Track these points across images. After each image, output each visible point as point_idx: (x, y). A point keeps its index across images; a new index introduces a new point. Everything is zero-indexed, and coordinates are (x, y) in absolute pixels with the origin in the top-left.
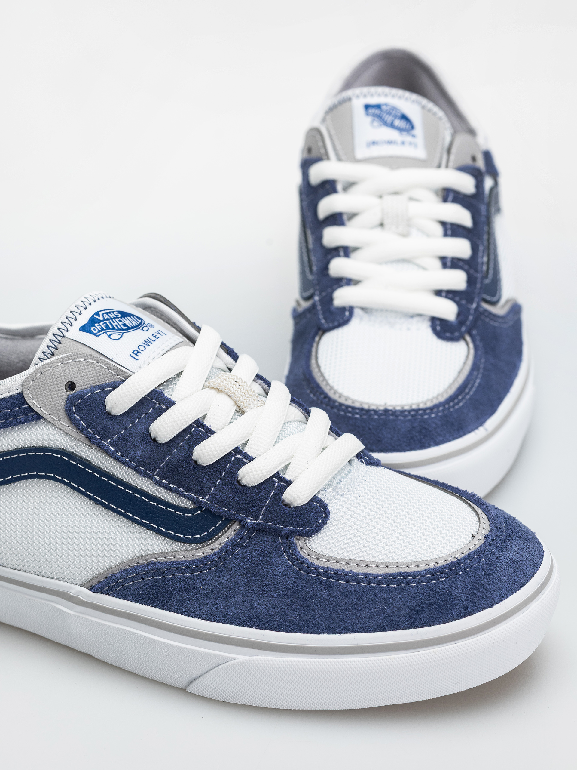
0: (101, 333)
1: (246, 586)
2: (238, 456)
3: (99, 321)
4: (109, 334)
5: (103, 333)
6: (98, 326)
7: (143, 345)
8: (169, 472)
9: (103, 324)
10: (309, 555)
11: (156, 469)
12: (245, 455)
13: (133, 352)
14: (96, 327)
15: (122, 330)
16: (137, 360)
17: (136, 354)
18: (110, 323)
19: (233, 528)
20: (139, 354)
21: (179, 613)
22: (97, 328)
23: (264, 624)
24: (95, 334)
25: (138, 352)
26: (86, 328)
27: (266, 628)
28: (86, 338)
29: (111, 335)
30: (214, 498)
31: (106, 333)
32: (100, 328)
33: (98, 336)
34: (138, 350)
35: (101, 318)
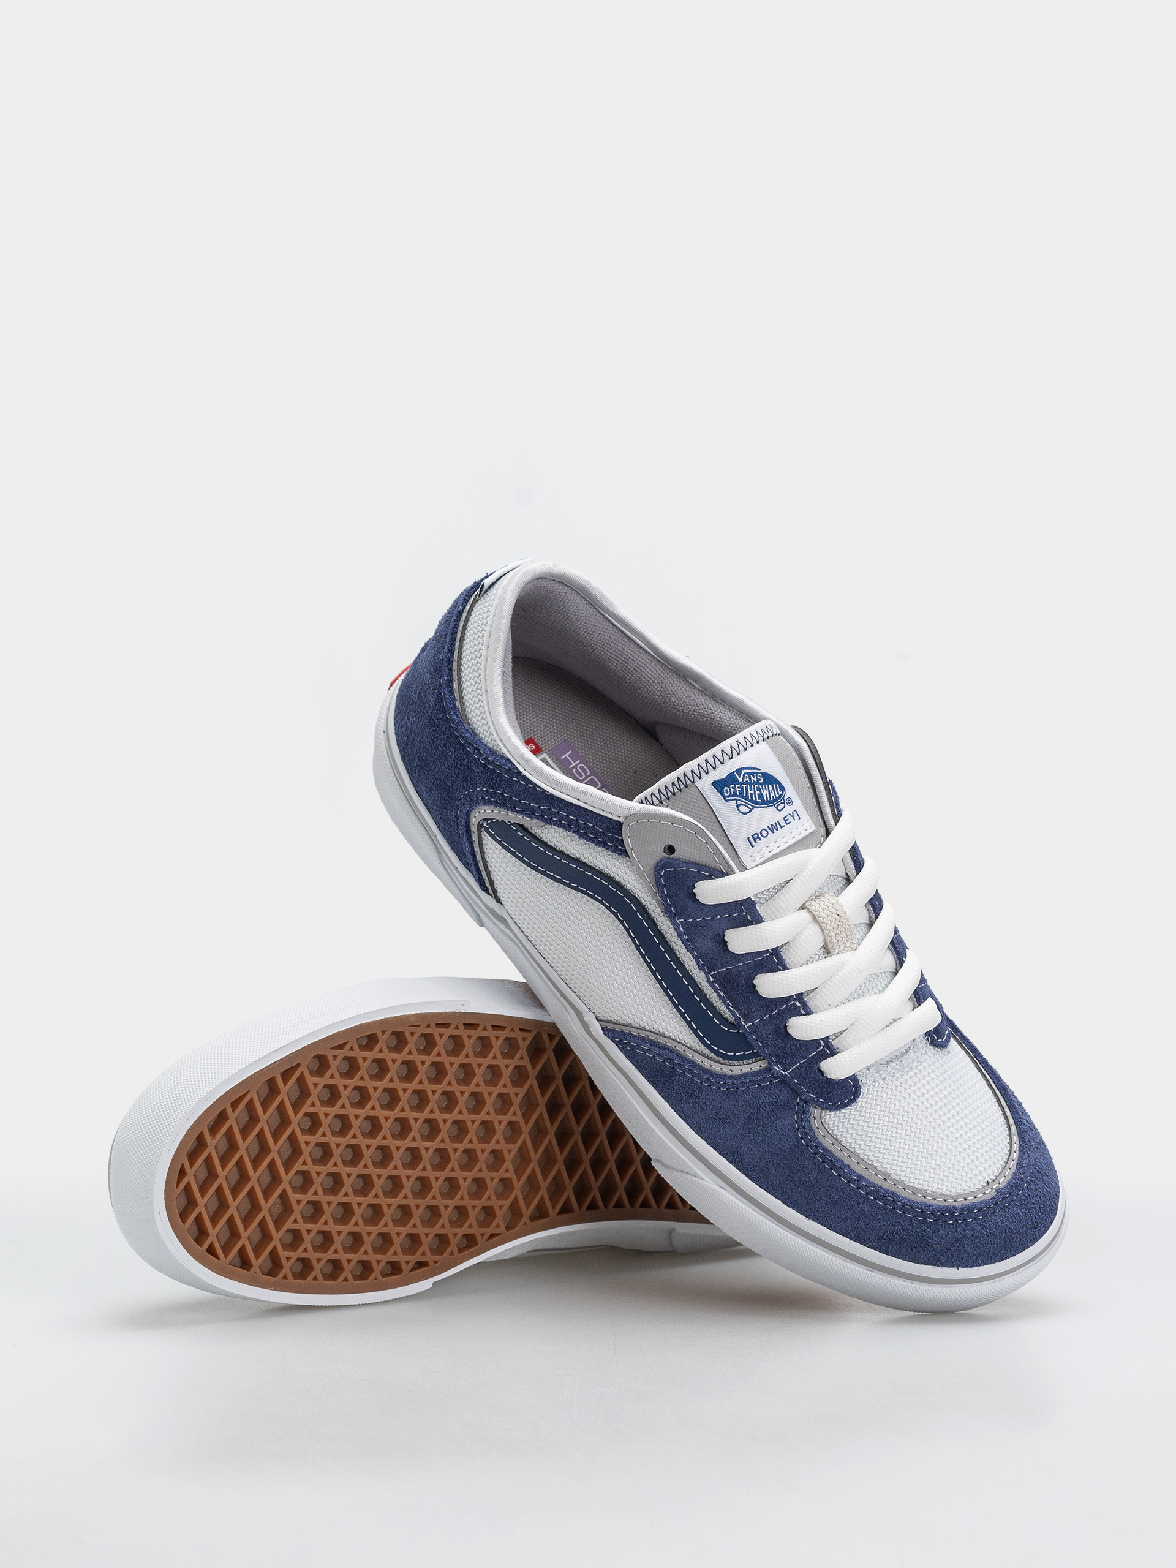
0: (731, 798)
1: (745, 1124)
2: (798, 1004)
3: (736, 782)
4: (739, 802)
5: (734, 800)
6: (732, 788)
7: (768, 829)
8: (725, 981)
9: (738, 788)
10: (818, 1128)
11: (714, 970)
12: (805, 1005)
13: (752, 836)
14: (729, 788)
15: (756, 802)
16: (753, 847)
17: (755, 839)
18: (747, 788)
19: (760, 1063)
20: (758, 840)
21: (672, 1108)
22: (730, 790)
23: (744, 1168)
24: (724, 798)
25: (758, 837)
26: (719, 785)
27: (743, 1173)
28: (714, 797)
29: (741, 805)
30: (755, 1029)
31: (736, 800)
32: (734, 793)
33: (727, 801)
34: (760, 834)
35: (740, 780)
